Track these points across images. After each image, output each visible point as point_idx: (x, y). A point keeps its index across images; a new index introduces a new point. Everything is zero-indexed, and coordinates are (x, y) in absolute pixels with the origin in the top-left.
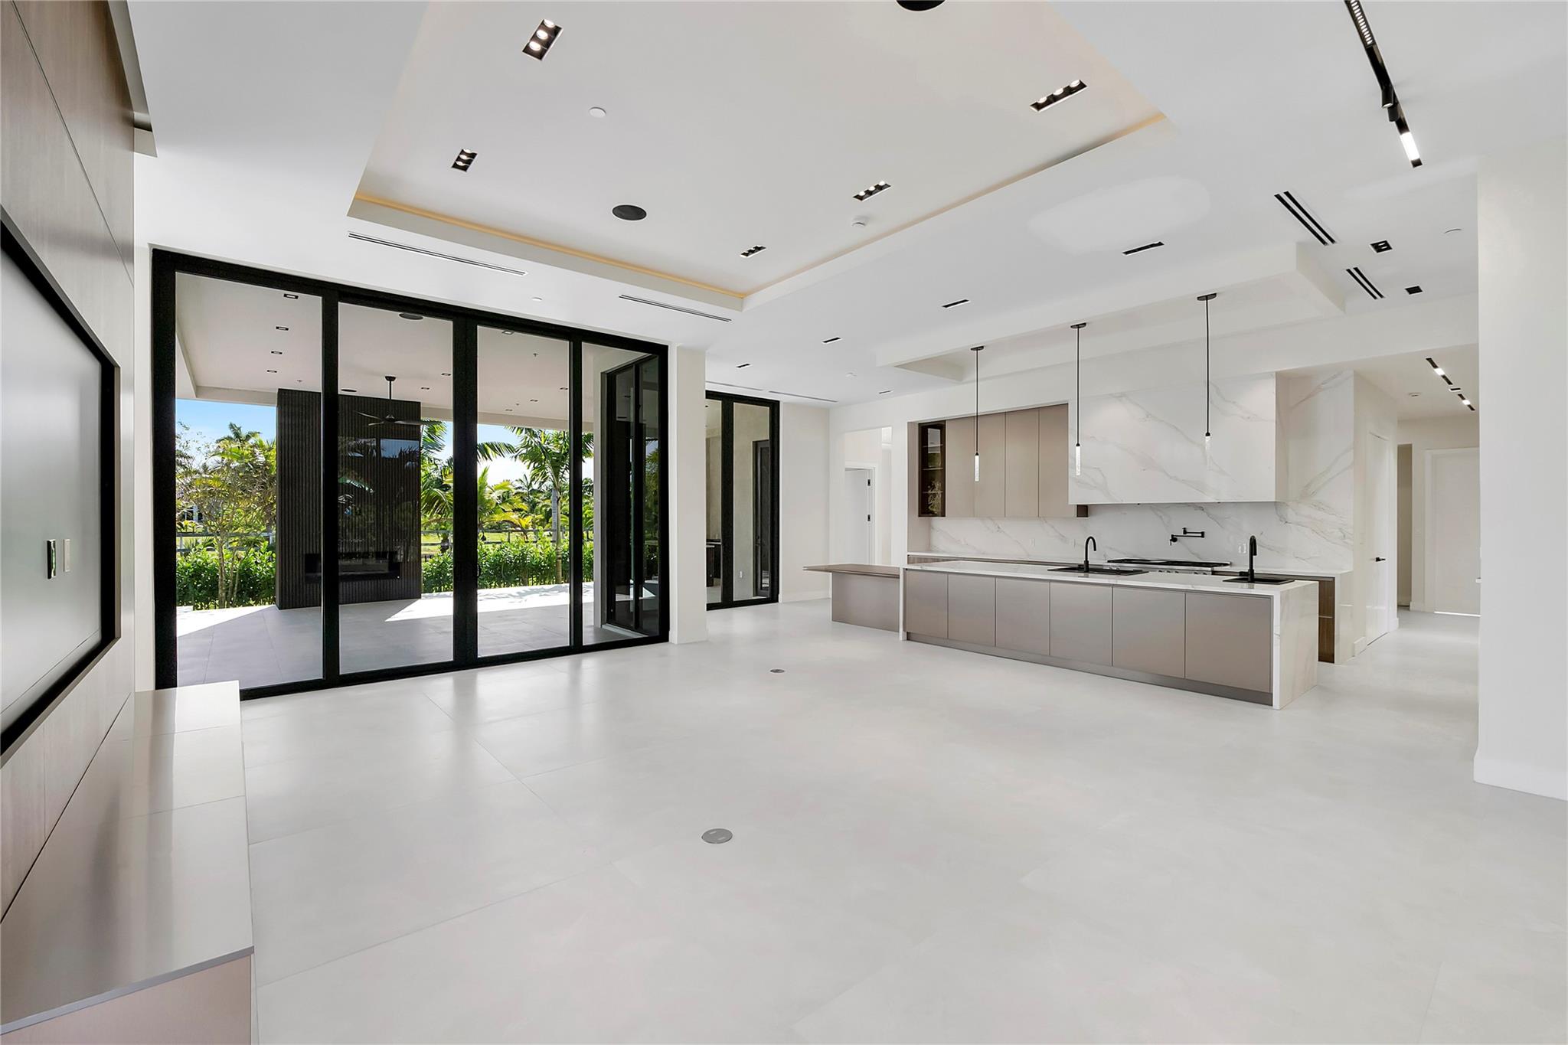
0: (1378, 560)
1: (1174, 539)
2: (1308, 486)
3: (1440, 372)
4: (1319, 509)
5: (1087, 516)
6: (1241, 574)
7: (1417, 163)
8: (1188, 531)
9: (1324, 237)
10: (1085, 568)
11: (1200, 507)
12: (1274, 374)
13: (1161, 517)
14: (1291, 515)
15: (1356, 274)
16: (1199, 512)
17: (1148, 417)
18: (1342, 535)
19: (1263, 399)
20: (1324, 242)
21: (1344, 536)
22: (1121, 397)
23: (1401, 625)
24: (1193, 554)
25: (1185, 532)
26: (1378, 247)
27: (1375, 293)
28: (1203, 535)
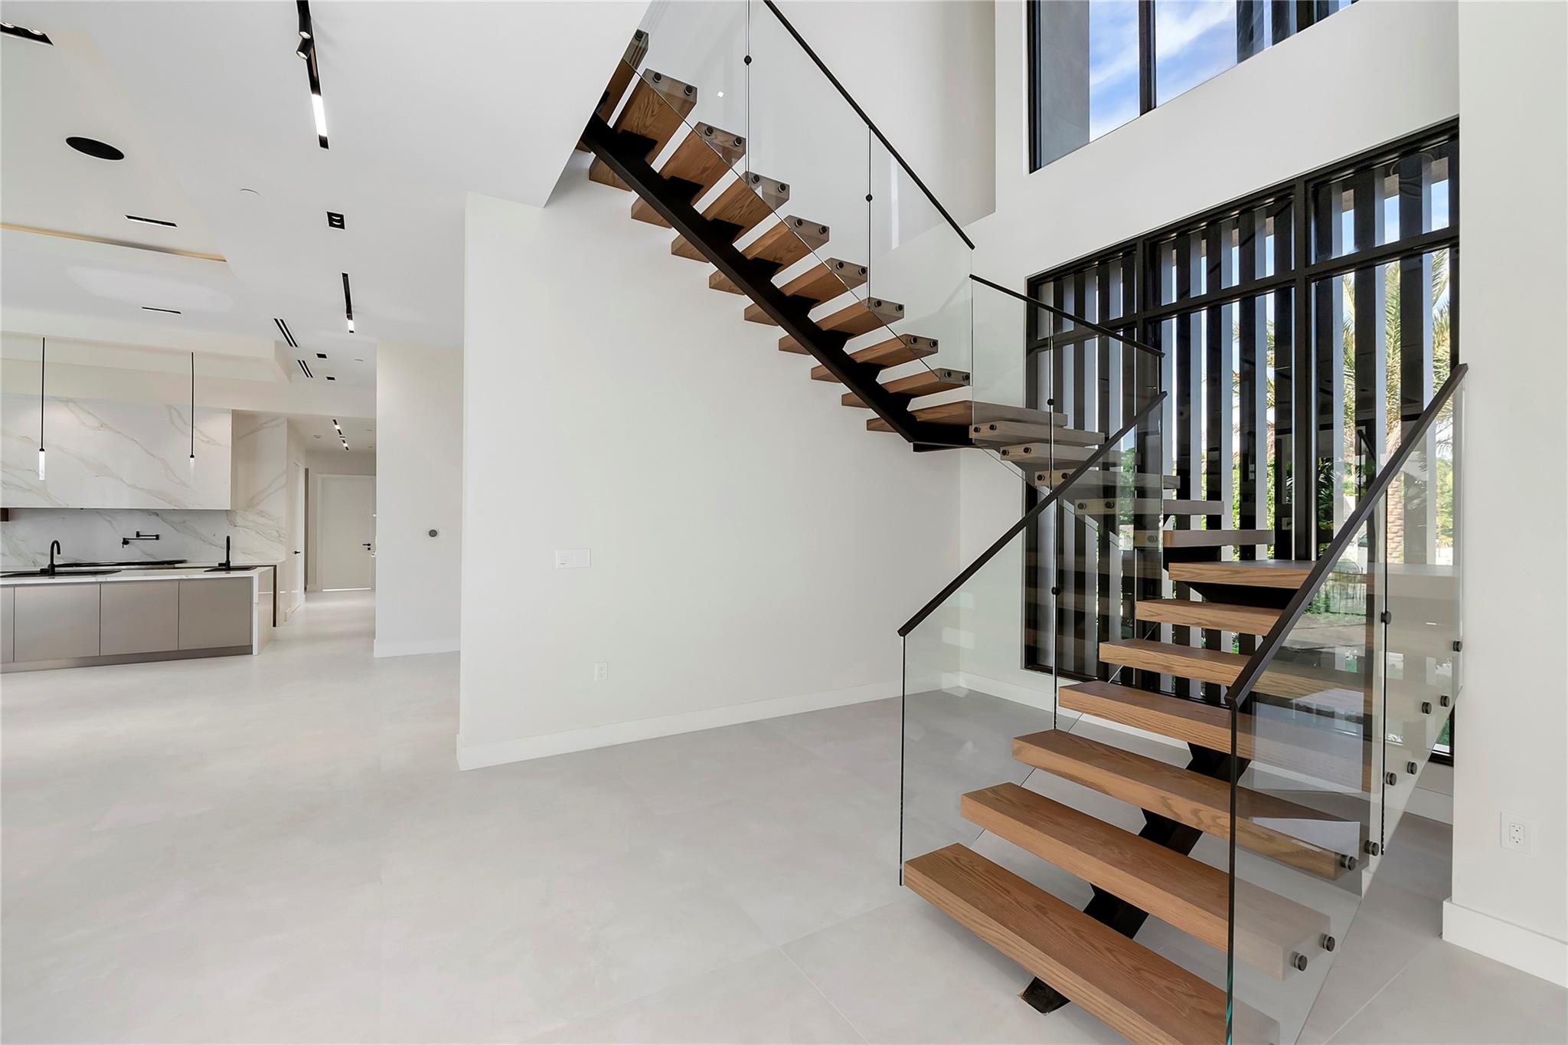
0: (296, 553)
1: (126, 542)
2: (253, 498)
3: (337, 427)
4: (262, 516)
5: (7, 520)
6: (220, 565)
7: (351, 332)
8: (141, 534)
9: (292, 342)
10: (50, 571)
11: (155, 513)
12: (231, 411)
13: (110, 521)
14: (239, 520)
15: (303, 364)
16: (154, 517)
17: (102, 426)
18: (277, 535)
19: (220, 430)
20: (291, 345)
21: (280, 536)
22: (68, 402)
23: (307, 599)
24: (147, 555)
25: (138, 535)
26: (320, 356)
27: (308, 374)
28: (157, 537)
